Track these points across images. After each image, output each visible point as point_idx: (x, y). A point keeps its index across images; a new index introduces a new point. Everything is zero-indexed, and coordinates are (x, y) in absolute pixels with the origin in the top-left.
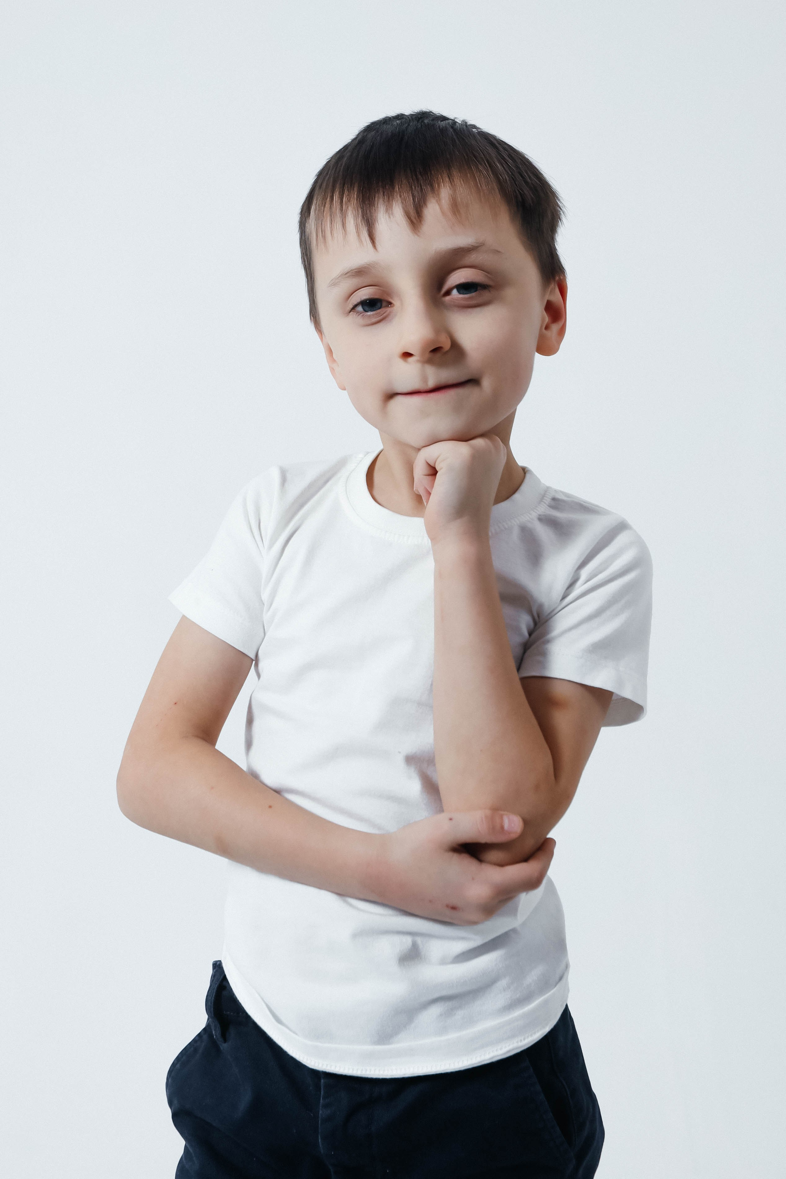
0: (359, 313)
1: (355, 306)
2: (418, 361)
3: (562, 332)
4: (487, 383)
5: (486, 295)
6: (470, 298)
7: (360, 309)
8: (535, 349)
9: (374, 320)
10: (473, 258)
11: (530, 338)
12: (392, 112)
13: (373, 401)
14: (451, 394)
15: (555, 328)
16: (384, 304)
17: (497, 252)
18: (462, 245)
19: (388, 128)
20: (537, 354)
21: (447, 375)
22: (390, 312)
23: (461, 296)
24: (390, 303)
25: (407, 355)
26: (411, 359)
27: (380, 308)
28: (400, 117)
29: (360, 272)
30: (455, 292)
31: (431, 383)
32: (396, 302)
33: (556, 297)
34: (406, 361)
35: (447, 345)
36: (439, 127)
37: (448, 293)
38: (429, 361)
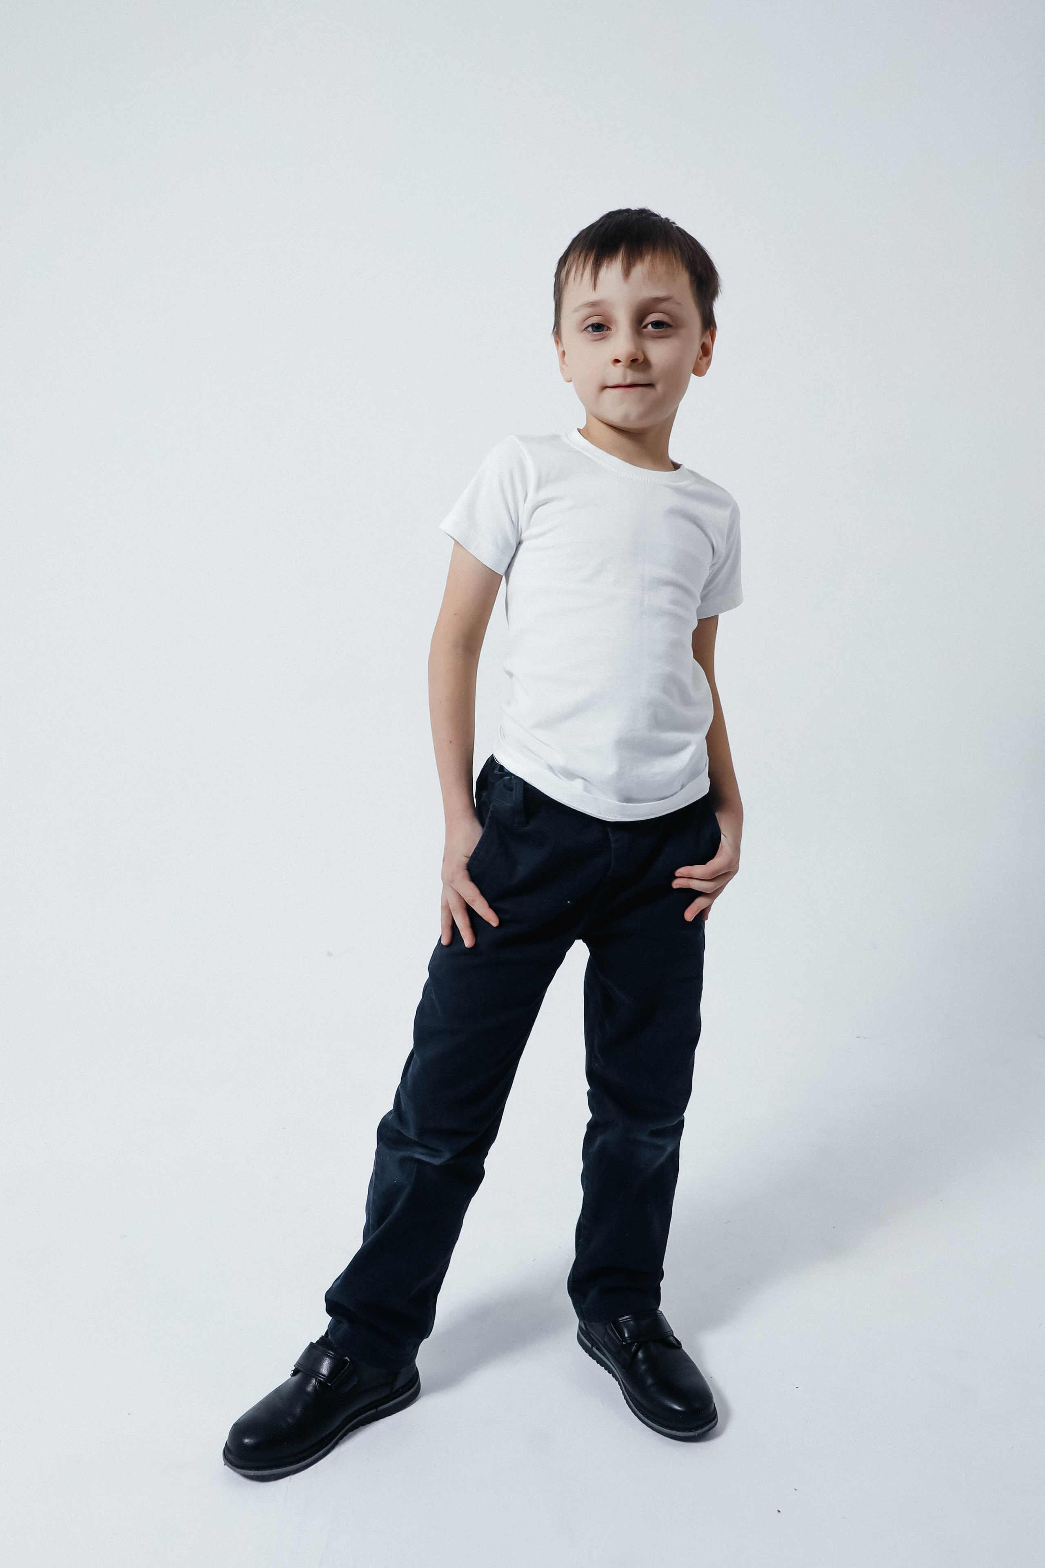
0: (589, 331)
1: (588, 327)
2: (623, 366)
3: (709, 363)
4: (659, 387)
5: (669, 331)
6: (658, 332)
7: (590, 329)
8: (692, 370)
9: (598, 338)
10: (664, 306)
11: (690, 364)
12: (623, 207)
13: (593, 388)
14: (639, 389)
15: (705, 360)
16: (605, 328)
17: (679, 304)
18: (658, 296)
19: (620, 217)
20: (692, 375)
21: (639, 378)
22: (608, 335)
23: (654, 330)
24: (610, 328)
25: (617, 361)
26: (619, 364)
27: (602, 331)
28: (628, 211)
29: (593, 304)
30: (650, 326)
31: (629, 381)
32: (613, 328)
33: (708, 340)
34: (615, 366)
35: (641, 359)
36: (652, 220)
37: (646, 327)
38: (630, 367)
